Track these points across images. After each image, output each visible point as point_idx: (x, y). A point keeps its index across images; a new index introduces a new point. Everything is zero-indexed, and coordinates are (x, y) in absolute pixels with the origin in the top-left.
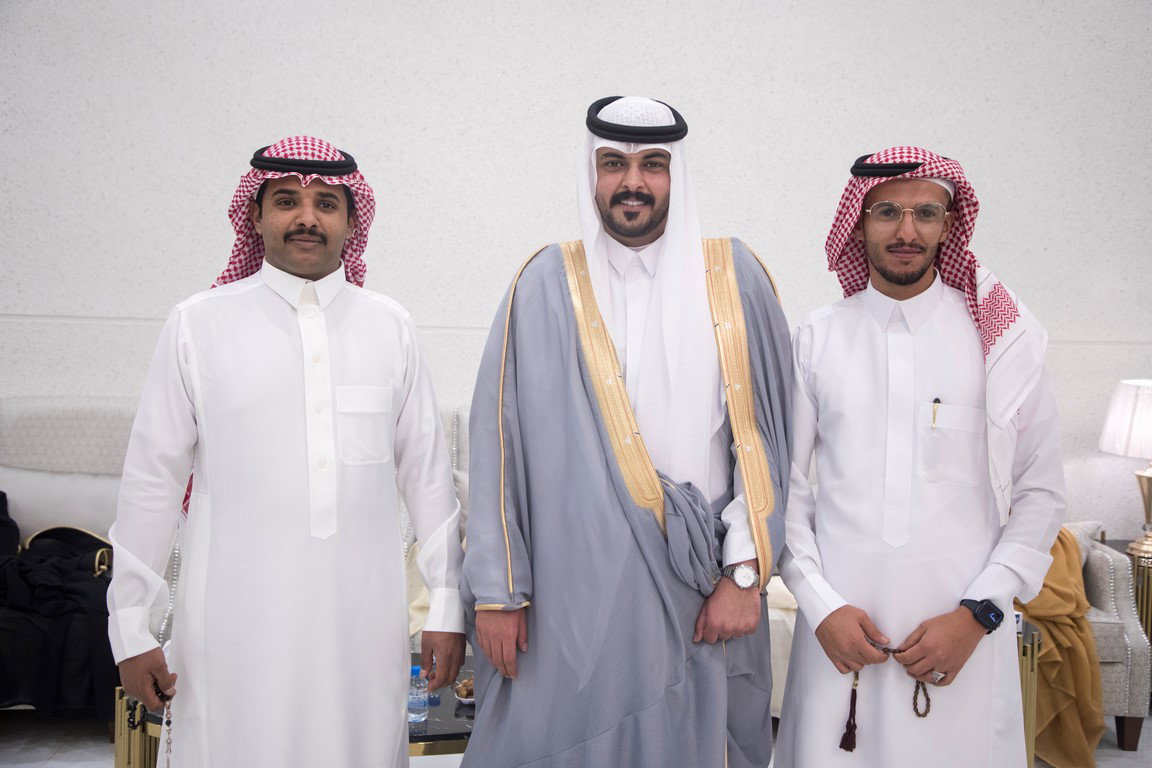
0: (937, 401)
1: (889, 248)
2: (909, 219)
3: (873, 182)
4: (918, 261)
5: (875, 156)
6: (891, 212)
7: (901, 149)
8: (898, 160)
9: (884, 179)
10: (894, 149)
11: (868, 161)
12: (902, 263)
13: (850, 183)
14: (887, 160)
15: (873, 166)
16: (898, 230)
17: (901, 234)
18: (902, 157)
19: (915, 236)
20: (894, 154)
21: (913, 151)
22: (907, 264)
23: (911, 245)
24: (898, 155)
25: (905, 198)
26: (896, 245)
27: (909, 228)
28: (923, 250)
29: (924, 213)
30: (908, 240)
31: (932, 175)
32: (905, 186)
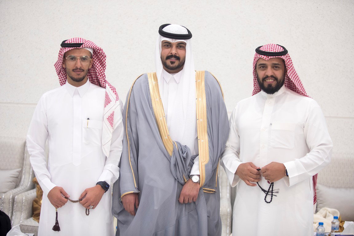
0: (88, 119)
1: (73, 70)
2: (79, 61)
3: (67, 49)
4: (82, 74)
5: (68, 41)
6: (73, 59)
7: (76, 38)
8: (75, 42)
9: (71, 48)
10: (74, 38)
11: (66, 42)
12: (77, 74)
13: (61, 49)
14: (72, 42)
15: (67, 44)
16: (76, 64)
17: (77, 66)
18: (76, 41)
19: (81, 66)
20: (74, 40)
21: (80, 39)
22: (79, 75)
23: (80, 69)
24: (75, 41)
25: (77, 54)
26: (76, 69)
27: (79, 64)
28: (83, 71)
29: (83, 59)
30: (79, 67)
31: (85, 47)
32: (78, 51)
